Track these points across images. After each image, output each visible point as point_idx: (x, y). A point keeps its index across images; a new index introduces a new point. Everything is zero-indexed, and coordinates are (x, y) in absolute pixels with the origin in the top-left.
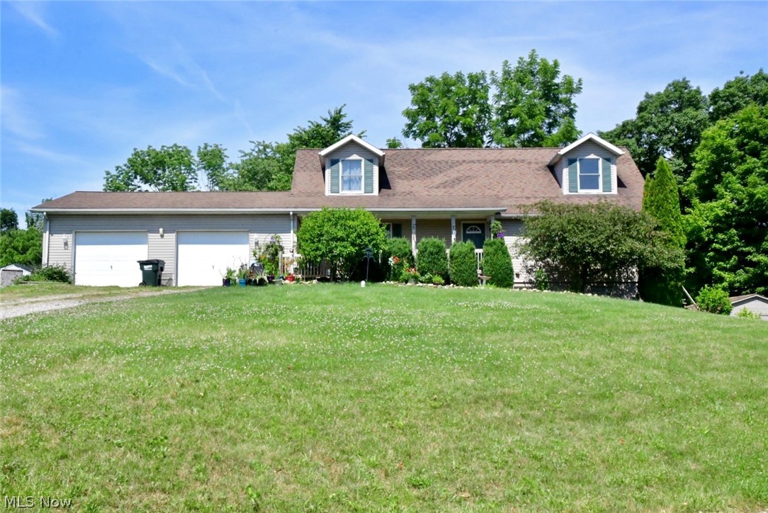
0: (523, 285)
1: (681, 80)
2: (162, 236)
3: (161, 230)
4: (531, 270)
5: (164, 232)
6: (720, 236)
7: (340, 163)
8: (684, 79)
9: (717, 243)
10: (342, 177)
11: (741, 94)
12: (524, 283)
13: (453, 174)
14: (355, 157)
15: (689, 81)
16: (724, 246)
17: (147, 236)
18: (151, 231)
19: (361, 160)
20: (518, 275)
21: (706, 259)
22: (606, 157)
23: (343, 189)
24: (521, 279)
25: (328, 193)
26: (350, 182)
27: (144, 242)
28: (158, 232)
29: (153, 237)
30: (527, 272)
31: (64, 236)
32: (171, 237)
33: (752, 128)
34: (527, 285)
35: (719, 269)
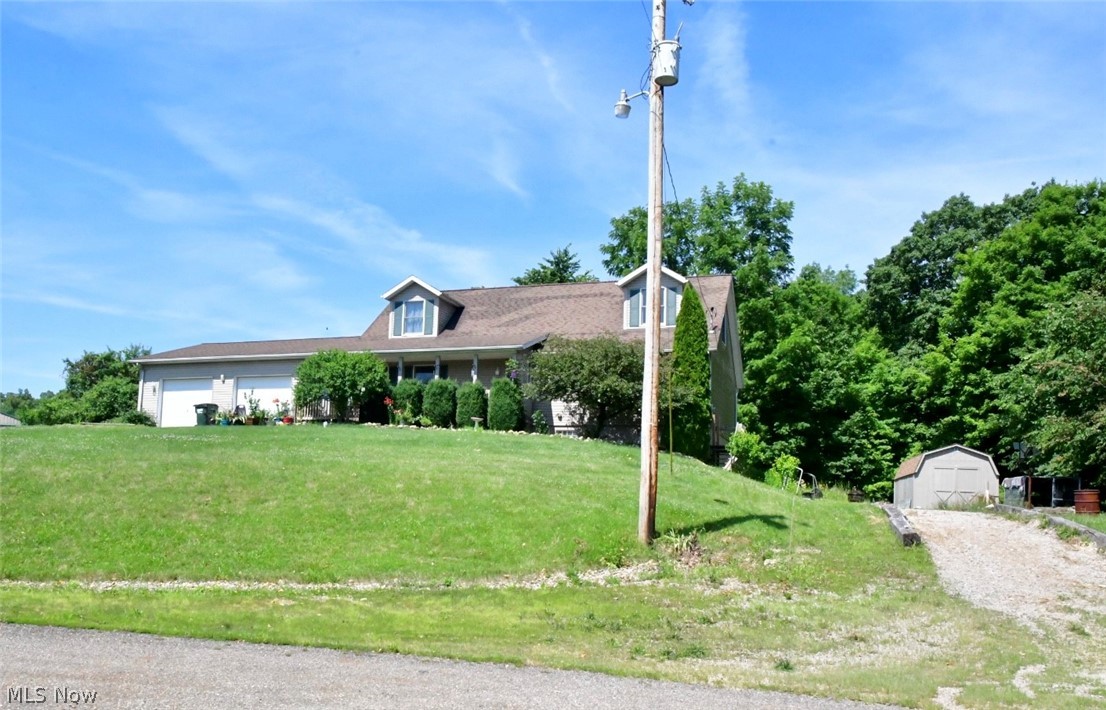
0: (566, 429)
1: (958, 196)
2: (224, 382)
3: (222, 376)
4: (574, 412)
5: (225, 378)
6: (972, 377)
7: (404, 305)
8: (962, 195)
9: (969, 384)
10: (406, 320)
11: (1014, 209)
12: (566, 426)
13: (527, 311)
14: (417, 298)
15: (968, 197)
16: (977, 388)
17: (212, 383)
18: (214, 378)
19: (422, 302)
20: (560, 418)
21: (959, 405)
22: (672, 286)
23: (405, 331)
24: (564, 422)
25: (391, 336)
26: (413, 324)
27: (210, 387)
28: (219, 378)
29: (217, 383)
30: (570, 414)
31: (153, 384)
32: (230, 382)
33: (1011, 248)
34: (570, 429)
35: (972, 417)
